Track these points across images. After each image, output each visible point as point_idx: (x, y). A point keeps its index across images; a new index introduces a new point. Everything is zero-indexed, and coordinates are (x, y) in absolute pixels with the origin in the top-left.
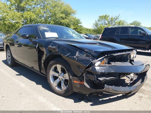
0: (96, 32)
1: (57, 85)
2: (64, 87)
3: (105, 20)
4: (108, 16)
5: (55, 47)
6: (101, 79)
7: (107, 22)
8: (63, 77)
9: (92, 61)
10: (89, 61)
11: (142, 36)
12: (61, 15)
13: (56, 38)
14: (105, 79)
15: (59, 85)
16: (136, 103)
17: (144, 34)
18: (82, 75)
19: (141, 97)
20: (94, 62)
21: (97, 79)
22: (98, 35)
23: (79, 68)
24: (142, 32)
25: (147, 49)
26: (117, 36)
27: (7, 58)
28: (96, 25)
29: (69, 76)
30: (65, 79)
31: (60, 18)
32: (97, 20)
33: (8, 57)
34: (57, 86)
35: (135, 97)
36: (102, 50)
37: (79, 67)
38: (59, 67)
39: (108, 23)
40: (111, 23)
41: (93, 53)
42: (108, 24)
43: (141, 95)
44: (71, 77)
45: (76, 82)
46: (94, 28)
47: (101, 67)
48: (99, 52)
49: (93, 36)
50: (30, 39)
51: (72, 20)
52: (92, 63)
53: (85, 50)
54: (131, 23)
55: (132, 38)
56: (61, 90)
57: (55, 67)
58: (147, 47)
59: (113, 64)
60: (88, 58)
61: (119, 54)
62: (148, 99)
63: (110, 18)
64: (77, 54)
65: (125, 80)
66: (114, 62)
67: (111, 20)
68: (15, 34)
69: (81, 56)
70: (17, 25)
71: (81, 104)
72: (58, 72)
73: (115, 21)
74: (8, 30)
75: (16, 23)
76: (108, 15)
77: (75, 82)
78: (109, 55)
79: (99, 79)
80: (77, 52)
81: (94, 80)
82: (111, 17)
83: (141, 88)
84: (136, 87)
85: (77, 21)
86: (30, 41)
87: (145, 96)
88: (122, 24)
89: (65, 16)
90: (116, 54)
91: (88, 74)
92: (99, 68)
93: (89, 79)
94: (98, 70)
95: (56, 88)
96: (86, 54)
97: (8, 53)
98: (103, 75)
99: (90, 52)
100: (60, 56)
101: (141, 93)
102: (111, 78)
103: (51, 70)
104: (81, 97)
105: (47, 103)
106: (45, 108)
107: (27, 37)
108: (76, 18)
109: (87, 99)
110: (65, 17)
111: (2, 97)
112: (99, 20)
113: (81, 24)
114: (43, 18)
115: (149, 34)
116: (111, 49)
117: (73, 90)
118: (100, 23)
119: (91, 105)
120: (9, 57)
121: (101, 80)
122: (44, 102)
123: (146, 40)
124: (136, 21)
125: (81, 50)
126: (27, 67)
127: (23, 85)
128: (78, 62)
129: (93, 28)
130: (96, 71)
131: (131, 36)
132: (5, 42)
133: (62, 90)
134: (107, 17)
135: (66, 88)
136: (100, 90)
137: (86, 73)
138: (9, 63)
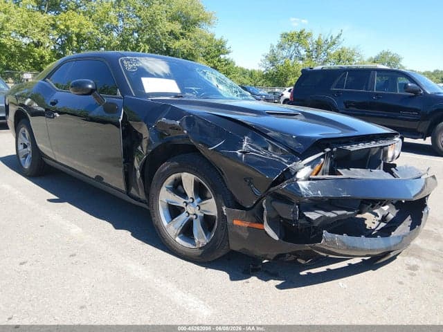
0: (270, 80)
1: (181, 230)
2: (201, 238)
3: (297, 44)
4: (309, 35)
5: (178, 122)
6: (313, 216)
7: (303, 52)
8: (198, 208)
9: (289, 166)
10: (279, 164)
11: (410, 97)
12: (169, 26)
13: (176, 96)
14: (324, 216)
15: (187, 231)
16: (401, 283)
17: (416, 92)
18: (257, 203)
19: (414, 268)
20: (296, 168)
21: (302, 216)
22: (277, 90)
23: (250, 184)
24: (409, 85)
25: (421, 136)
26: (339, 96)
27: (20, 152)
28: (273, 60)
29: (218, 208)
30: (205, 215)
31: (167, 34)
32: (276, 44)
33: (21, 147)
34: (179, 234)
35: (396, 269)
36: (317, 135)
37: (249, 180)
38: (188, 179)
39: (308, 57)
40: (314, 54)
41: (291, 143)
42: (306, 58)
43: (413, 261)
44: (224, 208)
45: (240, 223)
46: (267, 70)
47: (314, 182)
48: (309, 139)
49: (264, 92)
50: (96, 97)
51: (202, 41)
52: (288, 169)
53: (268, 134)
54: (374, 57)
55: (379, 101)
56: (191, 246)
57: (175, 180)
58: (420, 130)
59: (344, 173)
60: (276, 156)
61: (361, 146)
62: (433, 273)
63: (314, 41)
64: (245, 144)
65: (364, 219)
66: (346, 170)
67: (315, 46)
68: (44, 80)
69: (257, 149)
70: (38, 52)
71: (251, 285)
72: (184, 195)
73: (328, 51)
74: (7, 67)
75: (33, 45)
76: (307, 31)
77: (236, 222)
78: (335, 149)
79: (308, 214)
80: (246, 138)
81: (291, 217)
82: (315, 38)
83: (412, 243)
84: (403, 238)
85: (217, 46)
86: (96, 101)
87: (424, 266)
88: (347, 60)
89: (183, 28)
90: (354, 148)
91: (276, 200)
92: (310, 184)
93: (279, 215)
94: (306, 190)
95: (178, 239)
96: (272, 144)
97: (22, 136)
98: (316, 204)
99: (283, 139)
100: (193, 149)
101: (412, 258)
102: (340, 213)
103: (163, 189)
104: (251, 266)
105: (155, 280)
106: (152, 295)
107: (88, 89)
108: (213, 35)
109: (266, 272)
110: (181, 31)
111: (21, 264)
112: (281, 46)
113: (227, 56)
114: (115, 34)
115: (429, 92)
116: (340, 132)
117: (229, 245)
118: (285, 53)
119: (279, 287)
120: (25, 146)
121: (314, 218)
122: (147, 277)
123: (420, 110)
124: (387, 53)
125: (258, 133)
126: (82, 176)
127: (76, 230)
128: (247, 166)
129: (263, 69)
130: (301, 193)
131: (377, 94)
132: (12, 103)
133: (195, 246)
134: (305, 38)
135: (208, 241)
136: (307, 247)
137: (270, 197)
138: (27, 165)
